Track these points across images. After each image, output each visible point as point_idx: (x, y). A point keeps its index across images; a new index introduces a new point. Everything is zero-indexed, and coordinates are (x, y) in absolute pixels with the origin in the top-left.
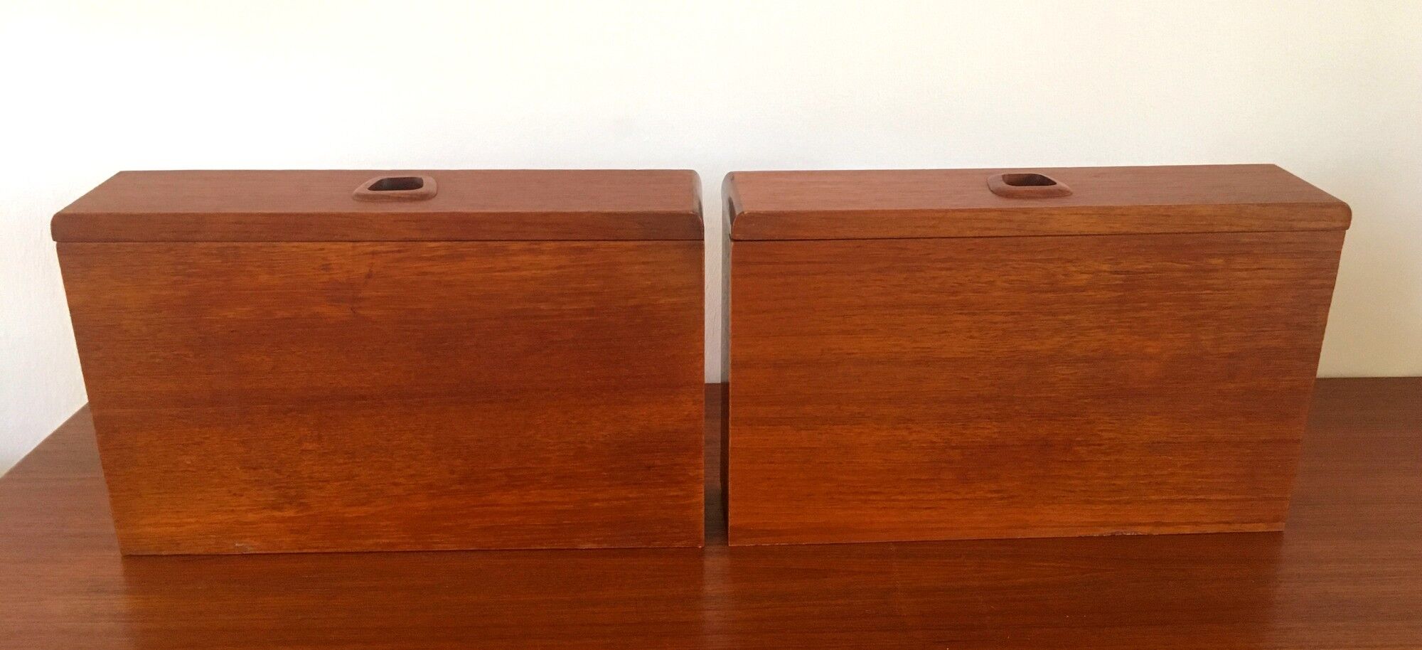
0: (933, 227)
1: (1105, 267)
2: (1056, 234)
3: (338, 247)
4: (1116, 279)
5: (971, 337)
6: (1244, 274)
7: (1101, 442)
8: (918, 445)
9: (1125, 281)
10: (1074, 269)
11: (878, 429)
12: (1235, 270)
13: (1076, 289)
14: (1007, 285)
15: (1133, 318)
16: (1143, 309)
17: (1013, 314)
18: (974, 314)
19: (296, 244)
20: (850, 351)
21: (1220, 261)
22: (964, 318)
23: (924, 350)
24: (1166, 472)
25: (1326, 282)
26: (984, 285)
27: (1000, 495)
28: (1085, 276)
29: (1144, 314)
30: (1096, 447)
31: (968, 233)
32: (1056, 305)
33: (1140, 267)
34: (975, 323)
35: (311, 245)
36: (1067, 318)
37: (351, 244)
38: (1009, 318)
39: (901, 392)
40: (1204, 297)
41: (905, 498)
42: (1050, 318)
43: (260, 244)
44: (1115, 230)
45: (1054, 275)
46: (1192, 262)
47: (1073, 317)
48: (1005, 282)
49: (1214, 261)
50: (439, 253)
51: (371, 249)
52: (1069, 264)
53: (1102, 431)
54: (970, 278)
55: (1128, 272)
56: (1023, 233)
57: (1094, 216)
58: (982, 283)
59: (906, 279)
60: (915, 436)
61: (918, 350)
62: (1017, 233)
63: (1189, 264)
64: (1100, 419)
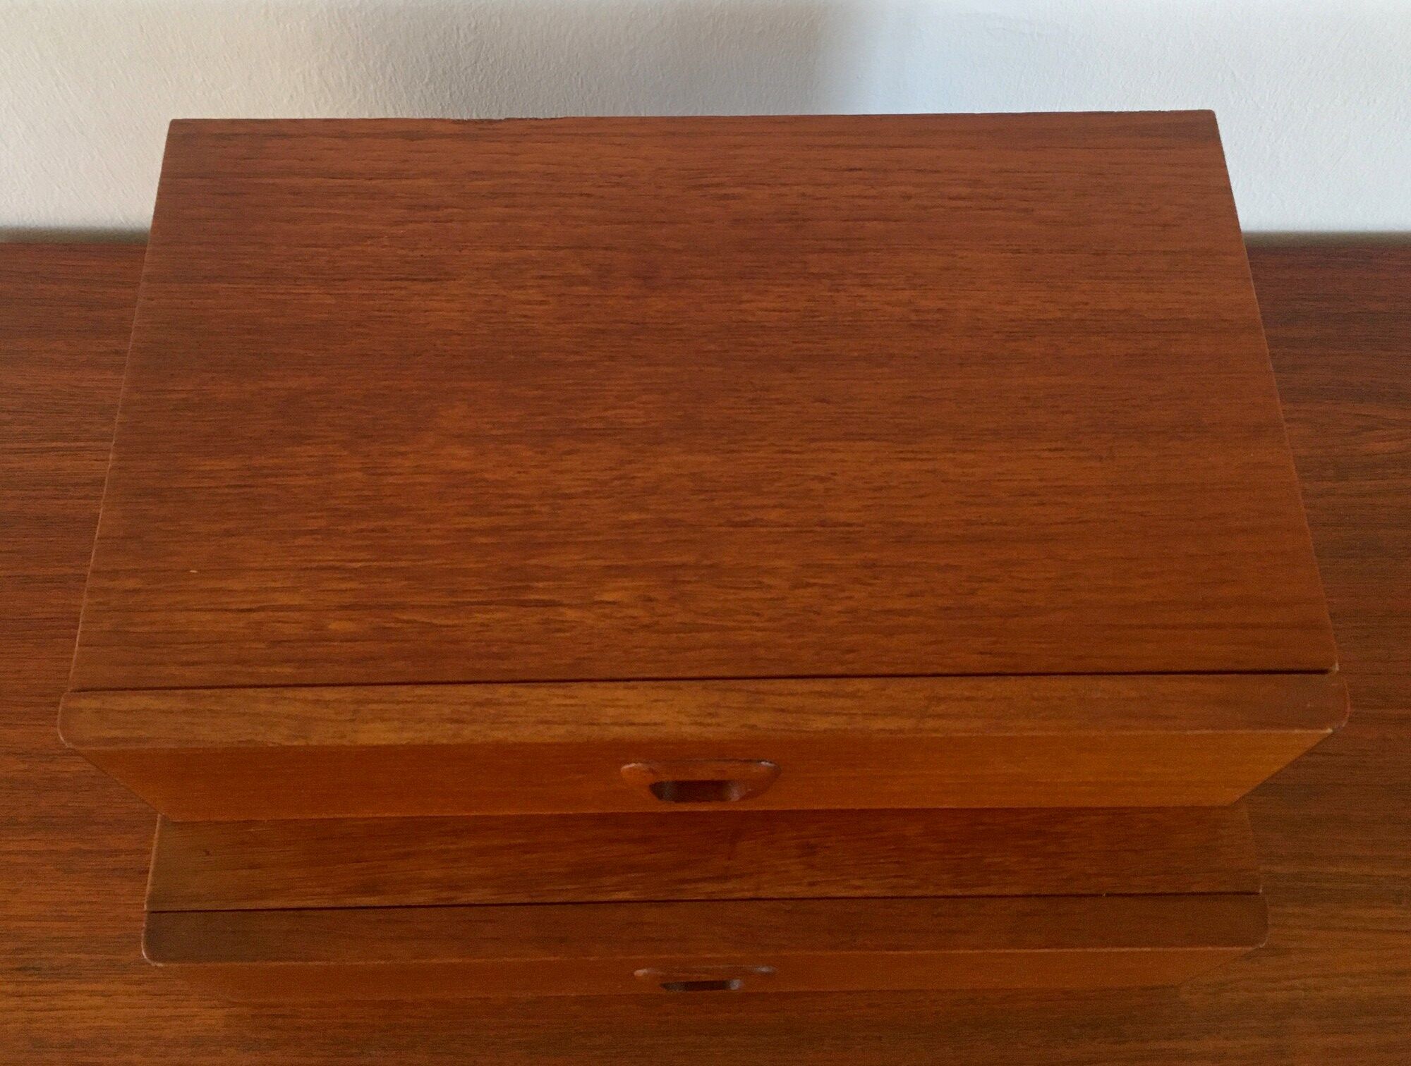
0: (940, 700)
1: (571, 614)
2: (683, 684)
3: (785, 890)
4: (544, 590)
5: (822, 479)
6: (284, 599)
7: (541, 282)
8: (893, 280)
9: (528, 588)
10: (635, 612)
11: (977, 310)
12: (300, 609)
13: (625, 571)
14: (767, 580)
15: (502, 514)
16: (483, 532)
17: (745, 524)
18: (822, 524)
19: (858, 893)
20: (1057, 454)
21: (333, 626)
22: (842, 517)
23: (912, 455)
24: (411, 226)
25: (107, 584)
26: (812, 581)
27: (724, 191)
28: (608, 597)
29: (482, 522)
30: (549, 273)
31: (865, 685)
32: (659, 540)
33: (498, 615)
34: (820, 506)
35: (833, 891)
36: (635, 516)
37: (762, 894)
38: (752, 515)
39: (943, 378)
40: (363, 555)
41: (903, 188)
42: (671, 516)
43: (916, 893)
44: (560, 692)
45: (673, 599)
46: (392, 625)
47: (624, 518)
48: (770, 587)
49: (348, 626)
50: (615, 879)
51: (729, 886)
52: (646, 621)
53: (541, 303)
54: (842, 595)
55: (523, 604)
56: (752, 685)
57: (608, 721)
58: (815, 584)
59: (973, 592)
60: (905, 295)
61: (925, 456)
62: (764, 686)
63: (398, 621)
64: (549, 324)
